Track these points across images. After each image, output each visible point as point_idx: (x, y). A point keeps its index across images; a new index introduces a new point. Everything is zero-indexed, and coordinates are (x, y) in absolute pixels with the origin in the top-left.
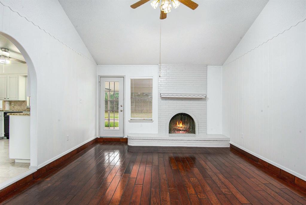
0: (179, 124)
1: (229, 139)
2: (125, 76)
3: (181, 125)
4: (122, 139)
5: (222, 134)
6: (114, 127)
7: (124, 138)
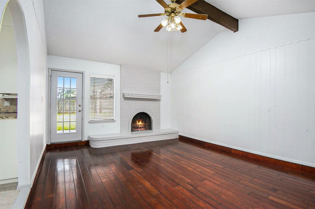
0: (138, 122)
1: (178, 131)
2: (84, 72)
3: (140, 123)
4: (81, 142)
5: (170, 128)
6: (70, 130)
7: (83, 140)
